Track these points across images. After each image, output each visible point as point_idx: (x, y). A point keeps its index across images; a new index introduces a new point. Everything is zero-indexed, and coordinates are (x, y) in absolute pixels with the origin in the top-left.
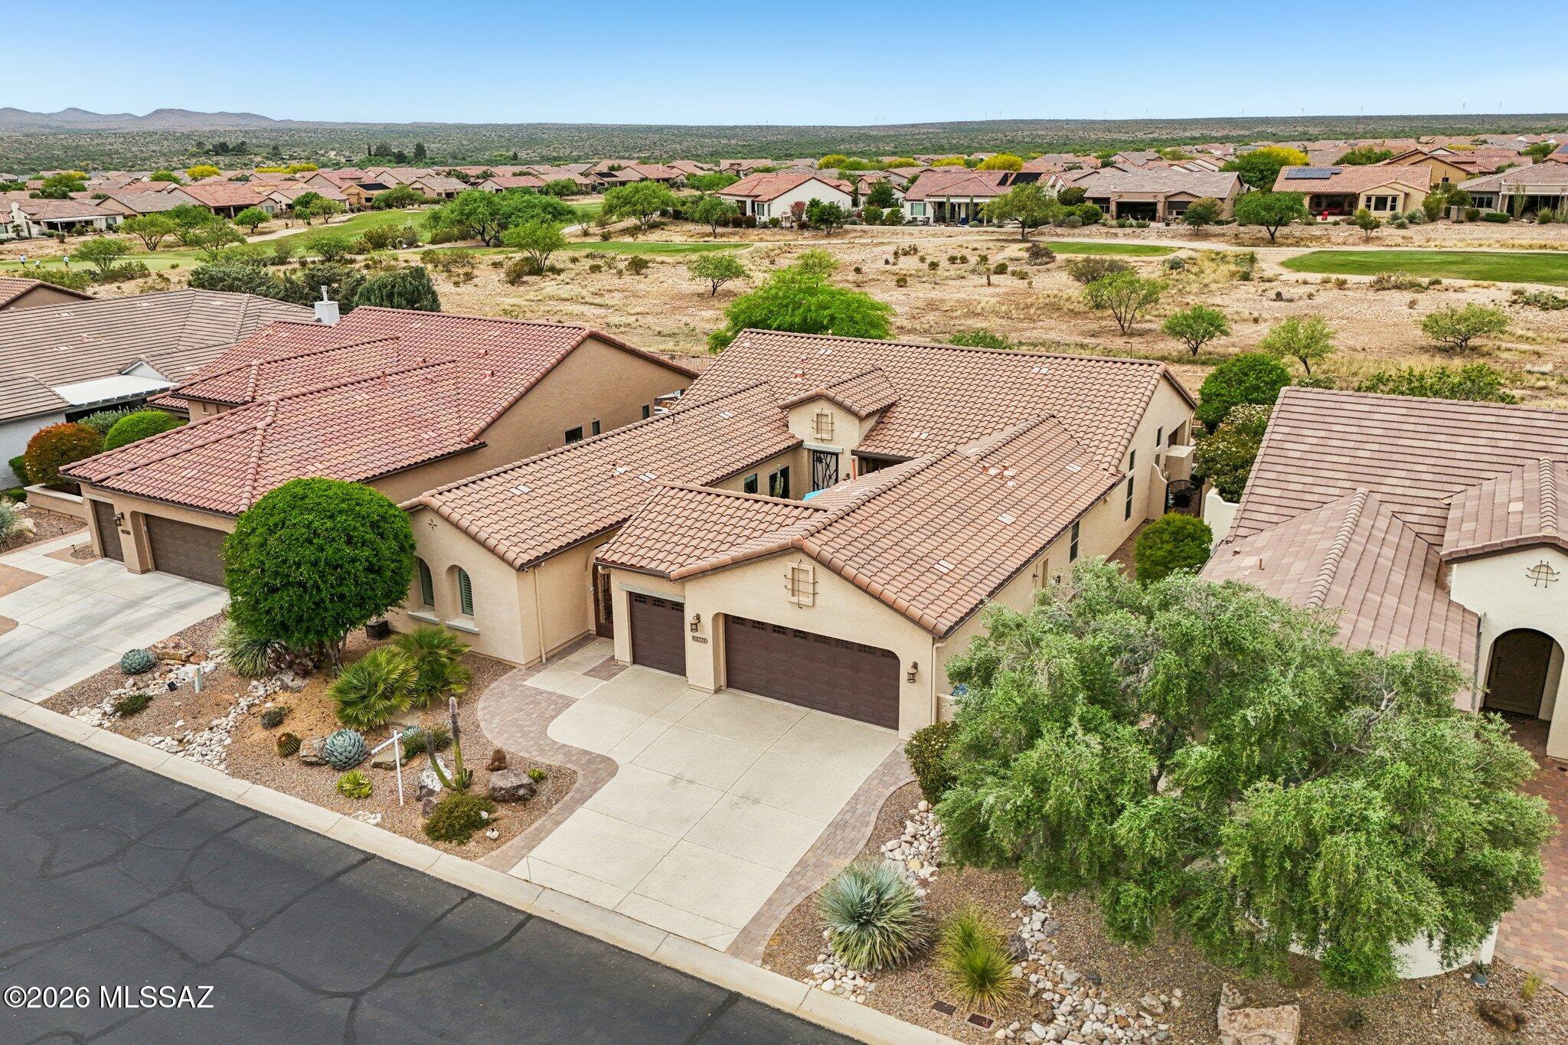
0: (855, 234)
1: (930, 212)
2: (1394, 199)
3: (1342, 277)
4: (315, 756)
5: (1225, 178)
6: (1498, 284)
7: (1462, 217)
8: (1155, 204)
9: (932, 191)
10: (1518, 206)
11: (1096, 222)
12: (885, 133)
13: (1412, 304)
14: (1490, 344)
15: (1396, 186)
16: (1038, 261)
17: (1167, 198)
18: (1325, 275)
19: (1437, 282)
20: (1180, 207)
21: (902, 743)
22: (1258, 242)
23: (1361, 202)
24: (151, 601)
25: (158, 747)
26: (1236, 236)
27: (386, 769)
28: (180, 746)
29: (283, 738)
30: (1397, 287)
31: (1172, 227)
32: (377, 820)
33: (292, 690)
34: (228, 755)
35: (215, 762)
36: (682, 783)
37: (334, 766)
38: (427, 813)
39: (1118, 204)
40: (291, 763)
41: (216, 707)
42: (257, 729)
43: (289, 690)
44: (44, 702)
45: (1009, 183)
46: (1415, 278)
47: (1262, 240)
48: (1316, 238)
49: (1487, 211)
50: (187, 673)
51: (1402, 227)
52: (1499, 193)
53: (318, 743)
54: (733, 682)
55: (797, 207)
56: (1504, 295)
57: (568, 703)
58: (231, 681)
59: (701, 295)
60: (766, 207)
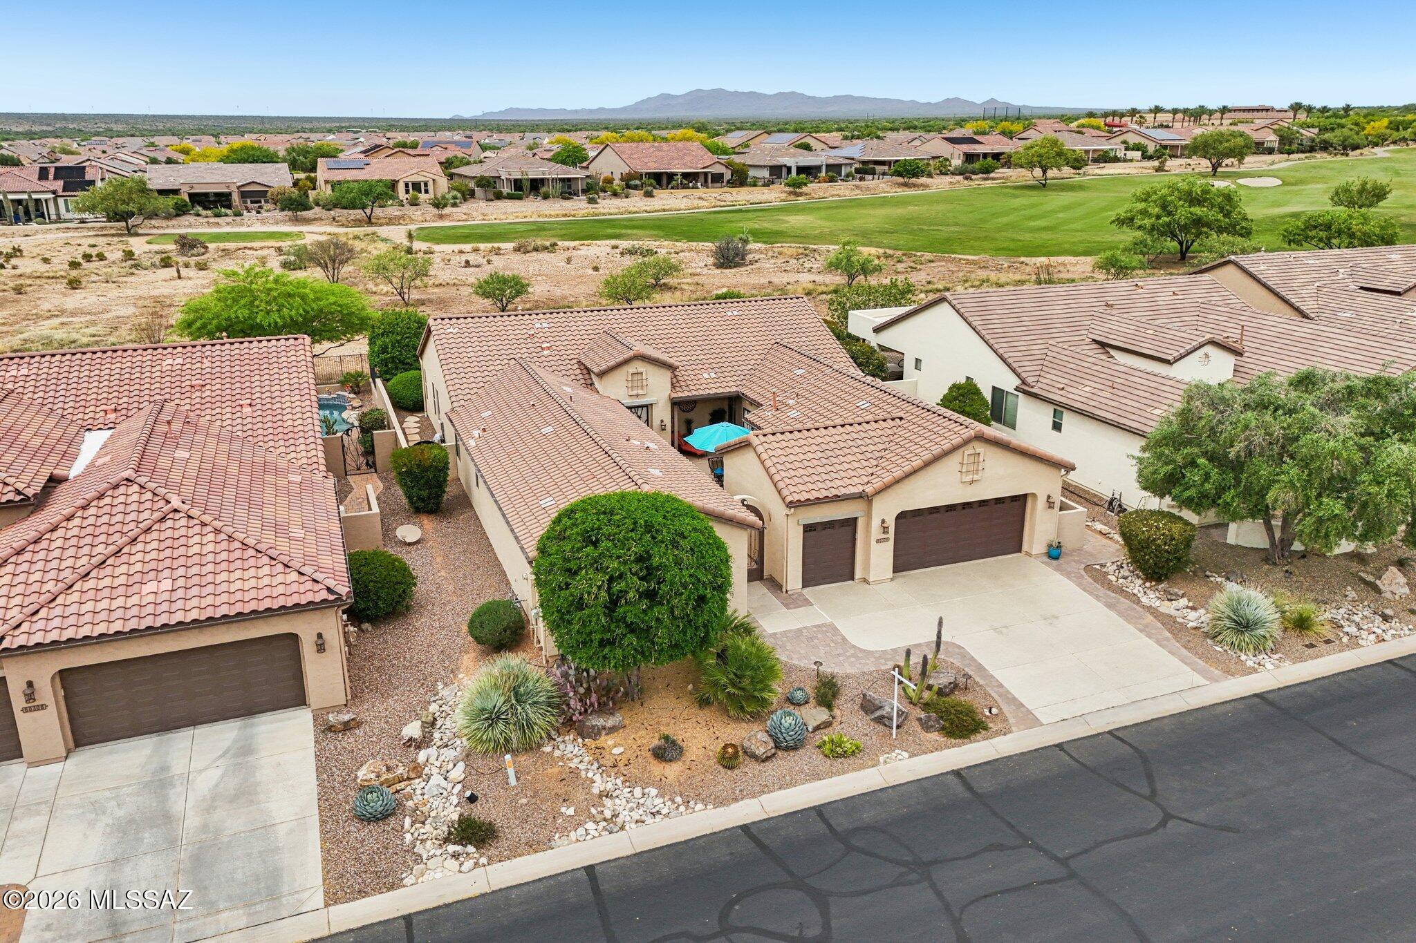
2: (426, 184)
3: (496, 245)
4: (770, 748)
6: (598, 242)
7: (491, 196)
8: (230, 194)
10: (526, 186)
11: (185, 213)
13: (569, 261)
14: (676, 281)
16: (193, 252)
17: (238, 187)
18: (474, 245)
19: (555, 244)
20: (255, 196)
21: (1037, 556)
22: (358, 223)
23: (401, 188)
24: (178, 767)
25: (594, 837)
26: (334, 219)
27: (825, 727)
28: (613, 824)
29: (730, 750)
30: (536, 249)
31: (264, 214)
32: (906, 755)
33: (612, 730)
34: (681, 796)
35: (682, 808)
36: (1004, 630)
37: (787, 749)
38: (932, 726)
39: (191, 195)
40: (751, 769)
41: (564, 782)
42: (657, 768)
43: (604, 733)
44: (332, 899)
45: (51, 177)
46: (539, 242)
47: (360, 221)
48: (402, 217)
49: (506, 190)
50: (438, 785)
51: (454, 205)
52: (499, 177)
53: (762, 736)
54: (896, 567)
56: (608, 249)
57: (832, 627)
58: (527, 761)
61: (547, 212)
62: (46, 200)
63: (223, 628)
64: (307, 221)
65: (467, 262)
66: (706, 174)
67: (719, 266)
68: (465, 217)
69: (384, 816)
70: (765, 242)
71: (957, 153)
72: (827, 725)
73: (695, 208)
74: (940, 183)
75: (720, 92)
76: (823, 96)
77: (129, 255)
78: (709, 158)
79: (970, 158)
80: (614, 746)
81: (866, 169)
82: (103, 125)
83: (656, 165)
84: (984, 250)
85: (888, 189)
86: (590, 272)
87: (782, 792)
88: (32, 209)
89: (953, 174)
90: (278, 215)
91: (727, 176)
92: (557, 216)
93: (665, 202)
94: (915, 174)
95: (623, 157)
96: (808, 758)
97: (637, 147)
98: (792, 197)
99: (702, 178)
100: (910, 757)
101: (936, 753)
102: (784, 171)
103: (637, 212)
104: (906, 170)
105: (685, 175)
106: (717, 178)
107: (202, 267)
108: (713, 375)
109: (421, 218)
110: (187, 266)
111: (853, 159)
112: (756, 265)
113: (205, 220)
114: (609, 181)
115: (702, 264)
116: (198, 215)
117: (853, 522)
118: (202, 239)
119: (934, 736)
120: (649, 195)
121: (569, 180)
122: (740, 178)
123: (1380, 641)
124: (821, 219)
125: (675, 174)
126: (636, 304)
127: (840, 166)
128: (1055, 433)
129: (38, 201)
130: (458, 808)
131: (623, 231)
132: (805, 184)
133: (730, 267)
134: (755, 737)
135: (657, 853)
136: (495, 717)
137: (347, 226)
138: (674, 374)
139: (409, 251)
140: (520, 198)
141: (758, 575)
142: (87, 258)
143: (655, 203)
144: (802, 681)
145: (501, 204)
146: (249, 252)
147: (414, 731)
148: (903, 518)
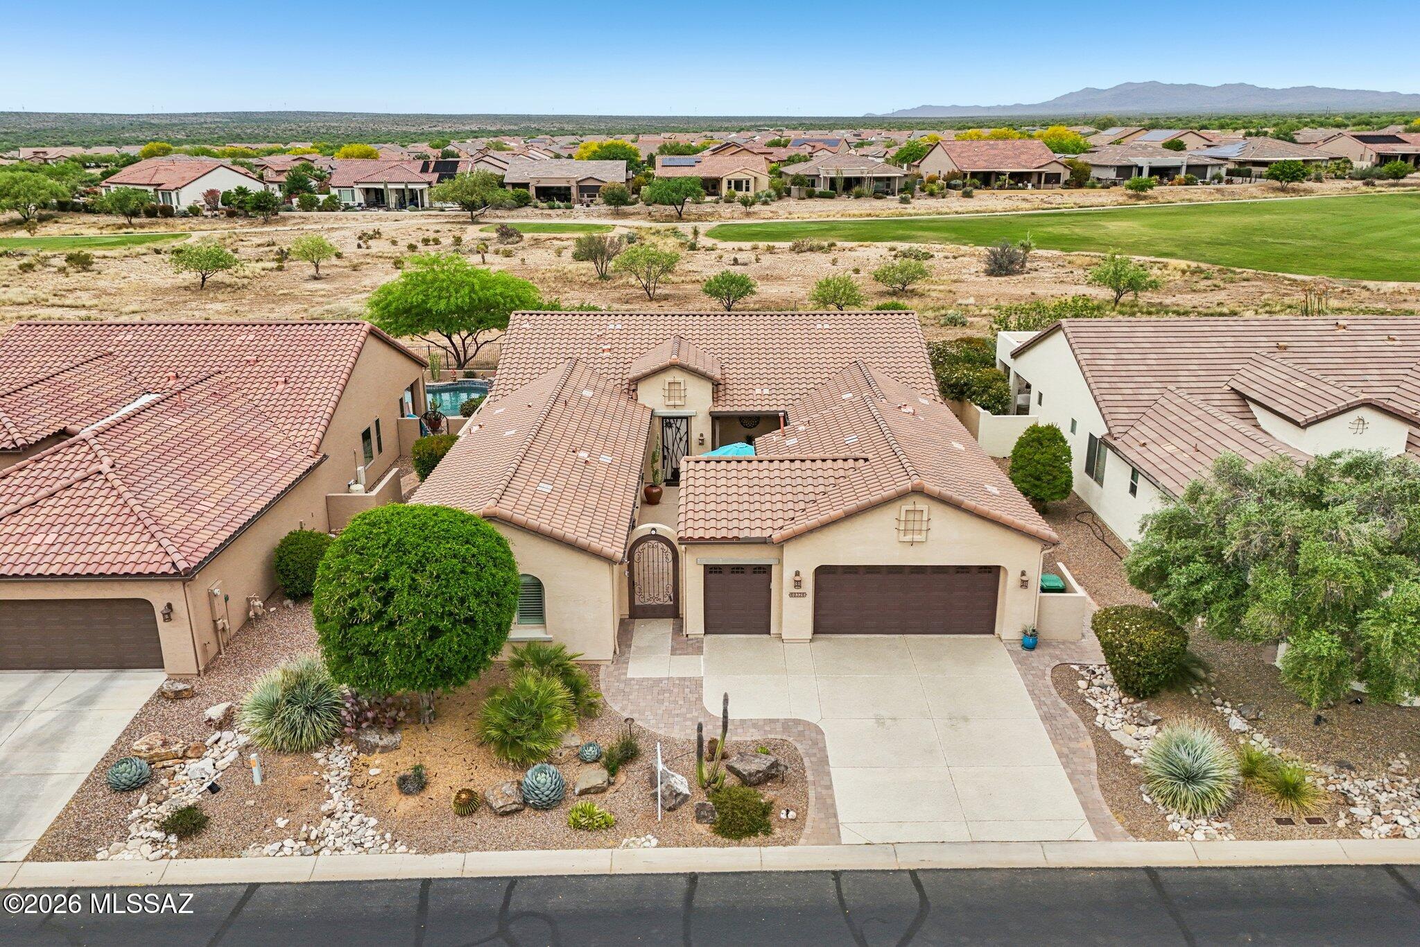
0: (295, 221)
1: (360, 198)
2: (748, 182)
3: (771, 244)
4: (514, 803)
5: (618, 166)
6: (878, 244)
7: (803, 194)
8: (569, 189)
9: (358, 178)
10: (840, 185)
11: (526, 205)
12: (168, 122)
13: (834, 262)
14: (928, 287)
15: (748, 172)
16: (510, 240)
17: (578, 182)
19: (833, 245)
20: (589, 191)
21: (1009, 642)
22: (669, 219)
23: (725, 184)
24: (28, 706)
25: (286, 855)
26: (650, 213)
27: (596, 793)
28: (313, 844)
29: (463, 796)
30: (811, 249)
31: (593, 207)
32: (655, 842)
33: (385, 749)
34: (392, 835)
35: (386, 846)
36: (889, 722)
37: (536, 808)
38: (704, 817)
39: (537, 189)
40: (483, 820)
41: (304, 792)
43: (378, 750)
44: (33, 856)
45: (431, 170)
46: (815, 242)
47: (672, 216)
48: (712, 214)
49: (819, 189)
50: (203, 769)
51: (765, 203)
52: (818, 176)
53: (510, 789)
54: (819, 628)
55: (211, 194)
56: (885, 252)
57: (698, 684)
58: (287, 761)
59: (186, 288)
60: (174, 195)
61: (856, 212)
62: (421, 191)
63: (116, 585)
64: (625, 215)
65: (735, 260)
66: (1040, 174)
67: (990, 273)
68: (771, 215)
70: (1062, 250)
71: (1368, 153)
72: (600, 790)
73: (1014, 210)
74: (1331, 188)
75: (1154, 85)
76: (1278, 87)
77: (458, 241)
78: (1049, 155)
79: (1384, 159)
80: (372, 768)
81: (1242, 170)
82: (557, 125)
83: (985, 164)
84: (1326, 269)
85: (1259, 194)
86: (850, 274)
87: (497, 853)
88: (407, 197)
89: (1352, 178)
90: (605, 208)
91: (1066, 175)
92: (861, 215)
93: (984, 203)
94: (1294, 178)
95: (952, 155)
96: (555, 821)
97: (970, 145)
98: (1133, 201)
99: (1035, 180)
100: (658, 846)
101: (691, 849)
102: (1135, 171)
103: (946, 213)
104: (1283, 173)
105: (1013, 175)
106: (1053, 179)
107: (510, 254)
108: (766, 391)
109: (729, 215)
110: (497, 252)
111: (1226, 159)
112: (1034, 274)
113: (540, 212)
114: (932, 180)
115: (973, 270)
116: (536, 207)
117: (765, 570)
118: (518, 229)
119: (703, 829)
120: (968, 195)
121: (889, 179)
122: (1080, 179)
123: (1397, 836)
124: (1143, 226)
125: (1003, 174)
126: (846, 310)
127: (1206, 166)
128: (1130, 496)
129: (414, 191)
130: (200, 796)
131: (914, 233)
132: (1151, 187)
133: (1001, 275)
134: (501, 787)
135: (327, 886)
136: (271, 710)
137: (657, 221)
138: (717, 386)
139: (693, 247)
140: (831, 197)
141: (673, 612)
142: (426, 242)
143: (970, 204)
144: (606, 737)
145: (810, 203)
146: (555, 242)
147: (216, 712)
148: (822, 572)
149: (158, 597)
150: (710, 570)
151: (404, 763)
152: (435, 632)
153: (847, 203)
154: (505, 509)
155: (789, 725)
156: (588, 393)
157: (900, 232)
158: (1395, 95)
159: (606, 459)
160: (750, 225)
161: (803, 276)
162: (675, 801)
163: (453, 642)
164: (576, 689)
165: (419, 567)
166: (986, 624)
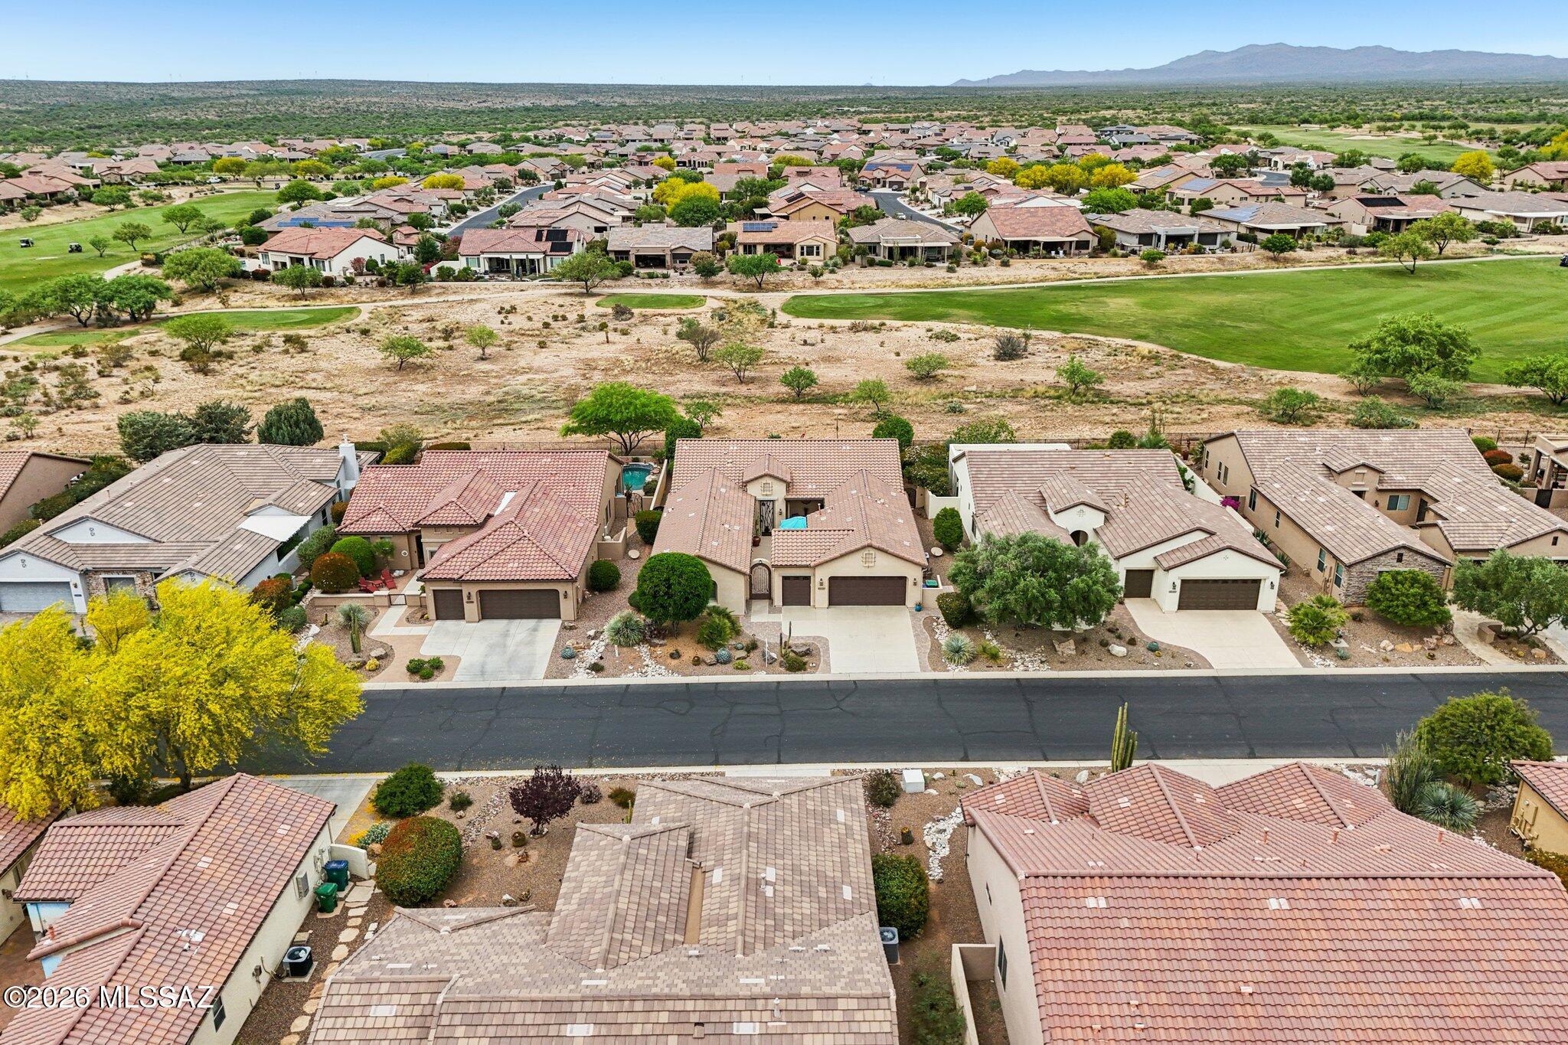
1: (486, 267)
2: (818, 248)
3: (839, 322)
4: (714, 661)
7: (865, 263)
8: (666, 255)
9: (484, 247)
10: (896, 253)
11: (629, 273)
13: (882, 344)
15: (817, 239)
16: (623, 316)
17: (671, 249)
18: (823, 320)
19: (884, 324)
20: (683, 259)
21: (910, 608)
22: (751, 289)
23: (798, 250)
24: (512, 631)
25: (635, 677)
26: (734, 283)
28: (645, 674)
29: (697, 659)
30: (865, 329)
31: (686, 276)
32: (765, 672)
33: (662, 645)
34: (672, 670)
35: (670, 674)
37: (722, 663)
38: (783, 665)
39: (637, 256)
40: (703, 667)
41: (635, 658)
42: (669, 660)
43: (659, 645)
44: (546, 677)
45: (544, 239)
46: (870, 321)
47: (751, 286)
48: (786, 283)
49: (878, 258)
50: (593, 651)
51: (832, 272)
52: (879, 244)
53: (711, 657)
54: (831, 603)
55: (357, 262)
56: (922, 332)
57: (780, 624)
58: (625, 649)
59: (389, 369)
60: (327, 263)
61: (907, 282)
62: (538, 259)
64: (714, 285)
65: (805, 341)
66: (1071, 243)
67: (998, 357)
68: (837, 285)
69: (571, 657)
70: (1062, 331)
71: (1368, 217)
72: (744, 657)
73: (1043, 281)
74: (1318, 257)
75: (1281, 47)
77: (581, 319)
78: (1082, 222)
79: (1378, 225)
80: (659, 651)
81: (1249, 237)
85: (1252, 265)
86: (893, 356)
87: (709, 676)
88: (528, 267)
90: (696, 278)
91: (1094, 242)
92: (912, 287)
93: (1018, 273)
94: (1288, 248)
96: (729, 667)
98: (1143, 271)
99: (1066, 249)
100: (766, 674)
101: (776, 674)
102: (1154, 239)
103: (985, 284)
104: (1274, 246)
105: (1047, 245)
106: (1082, 247)
107: (625, 333)
108: (814, 487)
109: (801, 285)
110: (615, 330)
111: (1240, 223)
112: (1031, 358)
113: (642, 280)
114: (978, 247)
115: (986, 354)
116: (638, 276)
117: (808, 578)
119: (782, 668)
120: (1005, 264)
121: (940, 248)
122: (1105, 247)
125: (1039, 243)
127: (1215, 235)
129: (532, 261)
130: (596, 660)
132: (1162, 258)
133: (1005, 360)
134: (708, 656)
136: (617, 632)
137: (740, 291)
138: (789, 485)
139: (772, 325)
140: (889, 265)
141: (769, 597)
142: (555, 318)
143: (1007, 273)
144: (745, 641)
145: (870, 271)
146: (661, 319)
147: (592, 633)
148: (832, 579)
149: (561, 588)
150: (785, 578)
151: (671, 650)
152: (687, 599)
153: (899, 272)
154: (703, 553)
155: (814, 638)
156: (723, 490)
157: (940, 310)
158: (1548, 59)
159: (737, 528)
160: (817, 298)
161: (857, 359)
162: (772, 661)
163: (693, 602)
164: (733, 623)
165: (680, 576)
166: (902, 602)
